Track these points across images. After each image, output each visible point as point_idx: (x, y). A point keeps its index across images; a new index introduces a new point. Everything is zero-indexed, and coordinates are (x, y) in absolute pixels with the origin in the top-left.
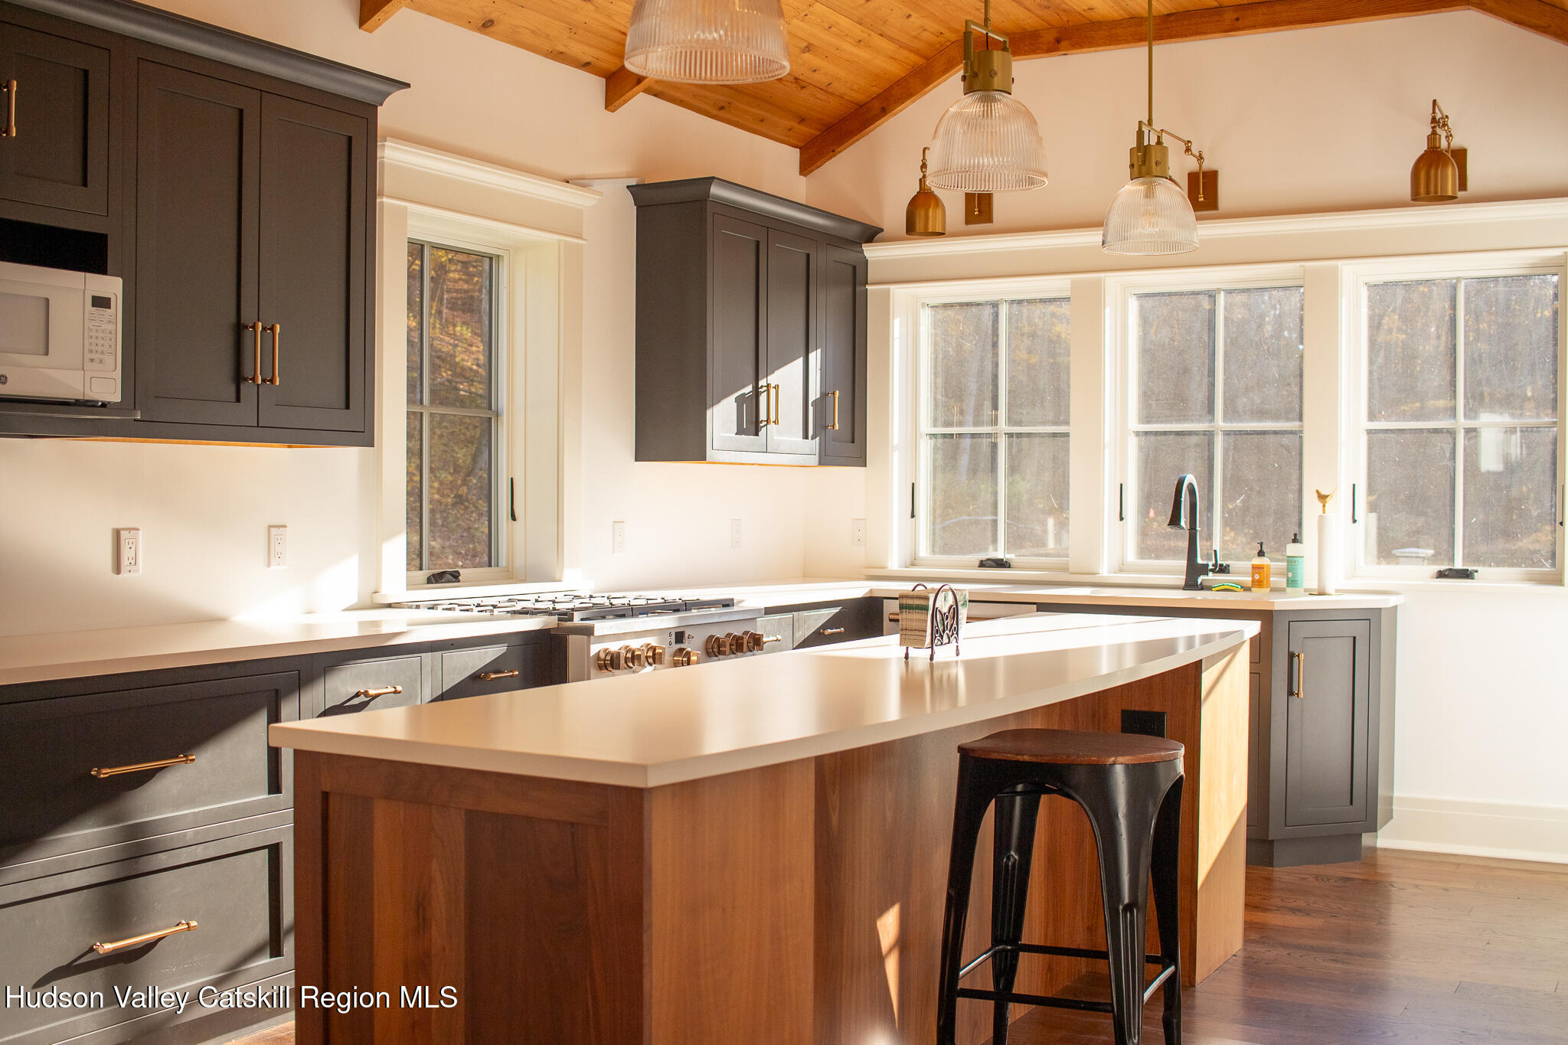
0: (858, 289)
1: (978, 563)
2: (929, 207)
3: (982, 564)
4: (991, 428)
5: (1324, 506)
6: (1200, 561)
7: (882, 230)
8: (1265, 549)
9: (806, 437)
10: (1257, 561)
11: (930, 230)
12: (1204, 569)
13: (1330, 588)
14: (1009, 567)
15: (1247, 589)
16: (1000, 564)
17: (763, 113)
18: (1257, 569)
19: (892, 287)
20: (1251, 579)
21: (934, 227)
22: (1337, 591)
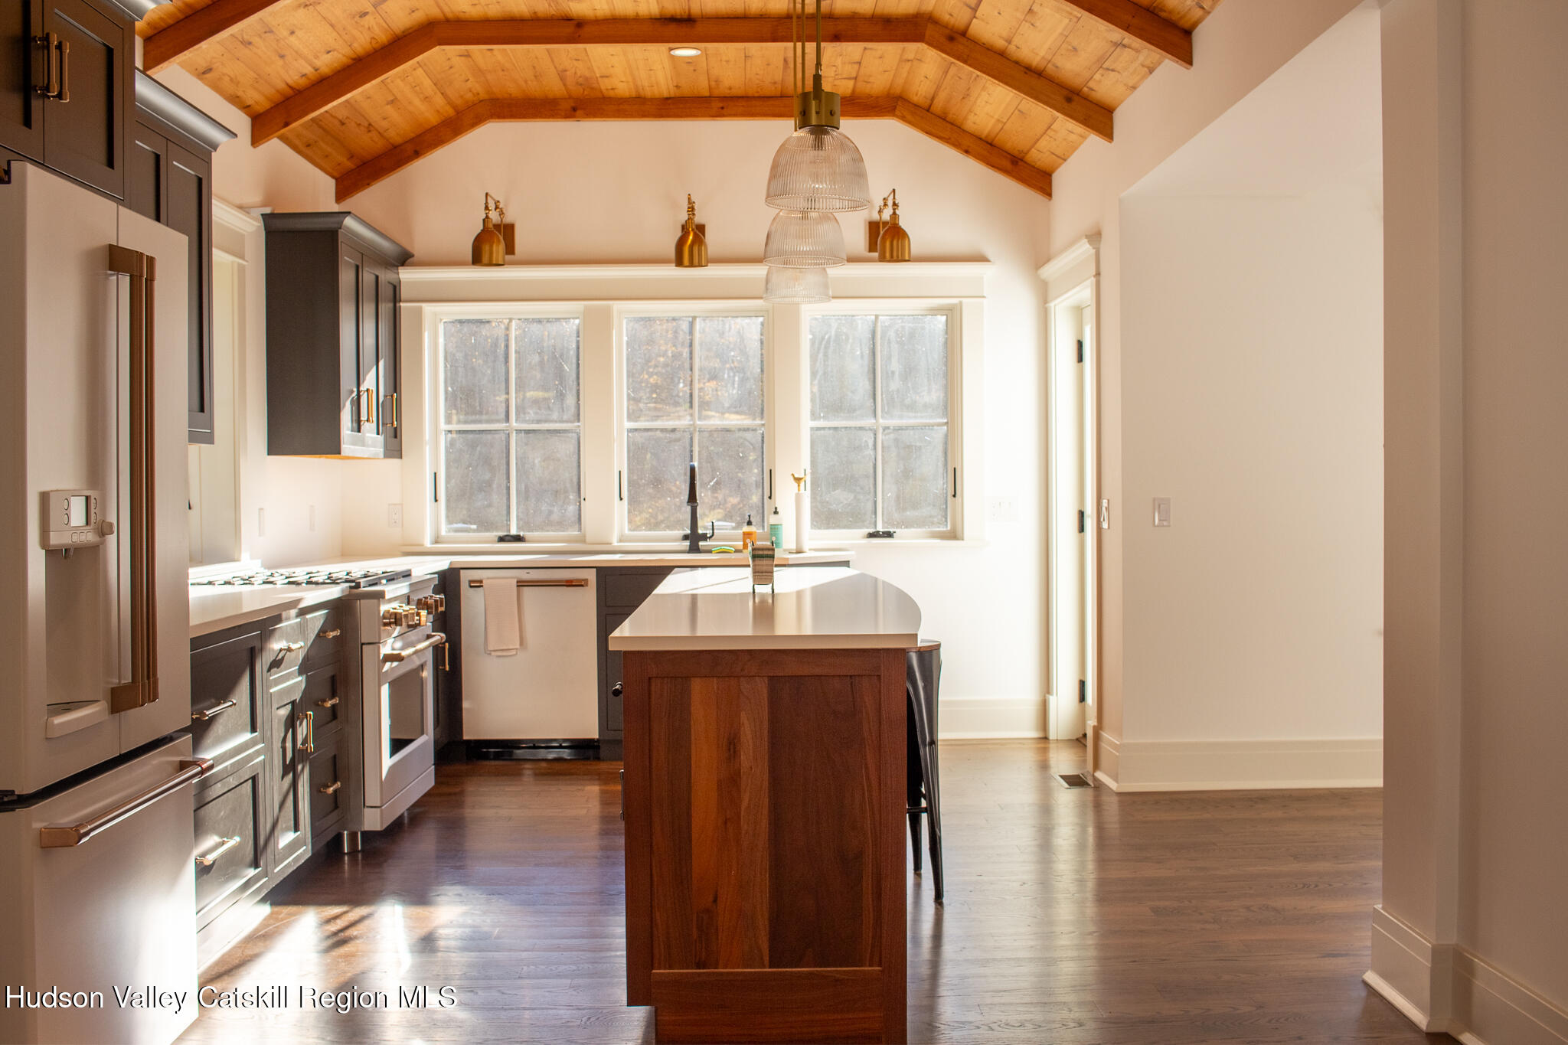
0: (398, 305)
1: (496, 539)
2: (493, 242)
3: (501, 539)
4: (505, 425)
5: (799, 486)
6: (700, 531)
7: (413, 256)
8: (752, 519)
9: (378, 434)
10: (746, 529)
11: (494, 262)
12: (704, 537)
13: (806, 547)
14: (525, 541)
15: (737, 551)
16: (518, 539)
17: (329, 149)
18: (747, 535)
19: (424, 305)
20: (742, 543)
21: (497, 259)
22: (810, 550)
